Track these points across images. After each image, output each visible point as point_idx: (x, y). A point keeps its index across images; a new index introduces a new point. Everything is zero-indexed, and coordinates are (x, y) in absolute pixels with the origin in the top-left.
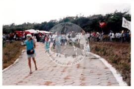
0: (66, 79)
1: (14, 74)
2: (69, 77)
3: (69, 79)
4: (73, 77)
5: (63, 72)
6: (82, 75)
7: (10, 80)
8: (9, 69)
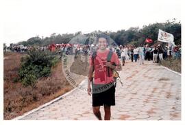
0: (149, 112)
1: (78, 101)
2: (154, 111)
3: (155, 113)
4: (161, 111)
5: (146, 102)
6: (173, 108)
7: (73, 109)
8: (72, 94)
